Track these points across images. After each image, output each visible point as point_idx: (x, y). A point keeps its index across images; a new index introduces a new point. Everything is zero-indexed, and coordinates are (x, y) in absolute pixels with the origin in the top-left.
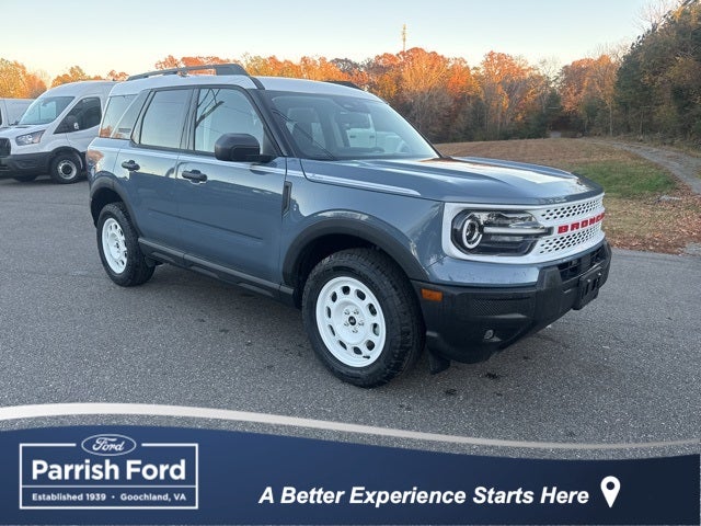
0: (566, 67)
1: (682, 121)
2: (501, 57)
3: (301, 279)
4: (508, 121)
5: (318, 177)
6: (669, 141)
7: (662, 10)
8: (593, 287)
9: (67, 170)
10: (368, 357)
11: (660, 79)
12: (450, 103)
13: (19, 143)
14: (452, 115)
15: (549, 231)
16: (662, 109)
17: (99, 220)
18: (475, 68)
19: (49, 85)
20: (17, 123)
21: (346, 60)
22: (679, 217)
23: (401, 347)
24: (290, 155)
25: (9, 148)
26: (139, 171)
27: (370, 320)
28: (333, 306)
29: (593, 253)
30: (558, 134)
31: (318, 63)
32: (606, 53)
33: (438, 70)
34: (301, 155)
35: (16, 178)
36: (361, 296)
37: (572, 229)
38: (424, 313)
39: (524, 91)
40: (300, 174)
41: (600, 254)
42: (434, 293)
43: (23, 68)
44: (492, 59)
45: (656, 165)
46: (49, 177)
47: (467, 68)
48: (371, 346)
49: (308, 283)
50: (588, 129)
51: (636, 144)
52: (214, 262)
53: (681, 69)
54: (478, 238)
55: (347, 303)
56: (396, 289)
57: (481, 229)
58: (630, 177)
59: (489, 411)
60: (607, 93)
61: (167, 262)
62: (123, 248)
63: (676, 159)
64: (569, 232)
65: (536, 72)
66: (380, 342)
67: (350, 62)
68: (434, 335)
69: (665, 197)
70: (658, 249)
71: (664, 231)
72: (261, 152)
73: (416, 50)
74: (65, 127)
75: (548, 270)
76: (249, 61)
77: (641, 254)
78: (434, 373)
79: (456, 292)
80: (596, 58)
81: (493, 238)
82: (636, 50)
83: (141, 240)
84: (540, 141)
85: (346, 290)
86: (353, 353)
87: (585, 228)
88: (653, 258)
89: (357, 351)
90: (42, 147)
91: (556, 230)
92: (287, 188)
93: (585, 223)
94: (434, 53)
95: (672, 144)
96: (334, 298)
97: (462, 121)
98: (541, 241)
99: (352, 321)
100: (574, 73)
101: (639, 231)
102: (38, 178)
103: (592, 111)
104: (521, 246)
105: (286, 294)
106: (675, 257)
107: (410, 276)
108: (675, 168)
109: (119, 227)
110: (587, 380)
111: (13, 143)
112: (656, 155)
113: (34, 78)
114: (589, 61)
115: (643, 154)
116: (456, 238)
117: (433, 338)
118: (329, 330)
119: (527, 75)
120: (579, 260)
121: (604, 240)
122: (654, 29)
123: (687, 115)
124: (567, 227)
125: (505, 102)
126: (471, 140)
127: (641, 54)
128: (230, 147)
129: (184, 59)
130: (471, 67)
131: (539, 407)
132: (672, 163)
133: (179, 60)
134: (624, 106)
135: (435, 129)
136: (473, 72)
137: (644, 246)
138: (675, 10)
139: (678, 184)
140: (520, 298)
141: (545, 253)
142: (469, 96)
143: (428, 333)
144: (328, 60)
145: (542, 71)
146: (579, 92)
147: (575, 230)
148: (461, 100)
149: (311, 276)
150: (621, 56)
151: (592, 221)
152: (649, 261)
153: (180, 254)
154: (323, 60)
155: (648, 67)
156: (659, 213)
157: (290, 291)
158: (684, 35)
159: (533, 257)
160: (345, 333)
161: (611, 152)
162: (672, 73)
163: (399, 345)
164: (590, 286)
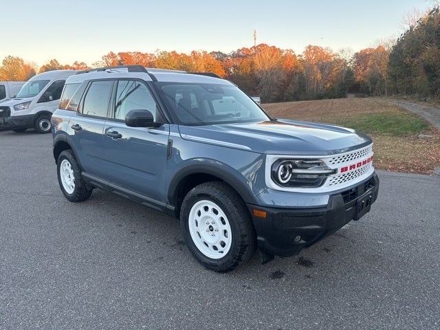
0: (357, 54)
1: (431, 86)
2: (316, 48)
3: (179, 200)
4: (321, 87)
5: (189, 137)
6: (424, 99)
7: (416, 17)
8: (367, 205)
9: (45, 125)
10: (222, 252)
11: (416, 60)
12: (283, 77)
13: (16, 109)
14: (286, 85)
15: (335, 171)
16: (419, 78)
17: (58, 160)
18: (299, 56)
19: (38, 71)
20: (15, 97)
21: (219, 53)
22: (431, 148)
23: (242, 245)
24: (173, 123)
25: (9, 112)
27: (221, 227)
28: (199, 219)
29: (366, 183)
30: (353, 95)
31: (202, 55)
32: (381, 45)
33: (277, 57)
34: (179, 123)
35: (14, 130)
36: (216, 212)
37: (351, 169)
38: (255, 225)
39: (331, 69)
40: (178, 135)
41: (372, 182)
42: (261, 212)
43: (22, 61)
44: (310, 50)
45: (415, 115)
46: (33, 129)
47: (295, 55)
48: (223, 245)
49: (183, 205)
50: (372, 92)
51: (402, 101)
52: (127, 188)
53: (429, 54)
54: (289, 177)
55: (207, 217)
56: (237, 207)
57: (291, 170)
58: (398, 122)
59: (301, 289)
60: (383, 70)
61: (99, 187)
62: (73, 178)
63: (428, 110)
64: (349, 171)
65: (338, 57)
66: (228, 241)
67: (221, 53)
68: (262, 239)
69: (421, 135)
70: (416, 172)
71: (420, 158)
72: (155, 121)
73: (262, 45)
74: (44, 99)
75: (334, 197)
76: (159, 54)
77: (405, 175)
78: (263, 263)
79: (276, 212)
80: (376, 47)
81: (299, 176)
82: (401, 43)
83: (83, 173)
84: (342, 100)
85: (206, 209)
86: (213, 250)
87: (360, 168)
88: (412, 178)
89: (215, 248)
90: (30, 112)
91: (339, 170)
92: (170, 143)
93: (359, 165)
94: (274, 47)
95: (425, 101)
96: (199, 214)
97: (292, 89)
98: (329, 178)
99: (211, 229)
100: (362, 57)
101: (404, 158)
102: (28, 130)
103: (374, 80)
104: (317, 181)
105: (170, 210)
106: (427, 177)
107: (245, 200)
108: (427, 116)
109: (70, 165)
110: (367, 266)
111: (12, 109)
112: (414, 108)
113: (29, 67)
114: (371, 49)
115: (407, 108)
116: (274, 176)
117: (261, 241)
118: (197, 235)
119: (332, 59)
120: (357, 188)
121: (374, 173)
122: (411, 30)
123: (434, 82)
124: (347, 168)
125: (319, 76)
126: (297, 100)
127: (404, 45)
128: (134, 118)
129: (119, 54)
130: (297, 55)
131: (334, 286)
132: (425, 113)
133: (117, 54)
134: (394, 77)
135: (275, 93)
136: (299, 58)
137: (407, 169)
138: (425, 17)
139: (430, 127)
140: (317, 215)
141: (333, 185)
142: (296, 73)
143: (258, 238)
144: (208, 53)
145: (342, 56)
146: (365, 69)
147: (353, 170)
148: (291, 75)
149: (184, 201)
150: (391, 46)
151: (364, 163)
152: (409, 180)
153: (106, 183)
154: (205, 52)
155: (408, 53)
156: (417, 146)
157: (173, 208)
158: (431, 33)
159: (325, 188)
160: (207, 237)
161: (386, 107)
162: (424, 56)
163: (240, 244)
164: (365, 205)
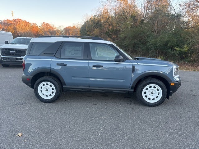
0: (65, 28)
2: (47, 24)
10: (156, 100)
11: (91, 33)
18: (40, 27)
26: (67, 66)
42: (173, 84)
44: (44, 24)
47: (37, 26)
48: (157, 97)
55: (151, 90)
66: (160, 96)
73: (18, 19)
89: (153, 99)
94: (25, 21)
96: (146, 89)
99: (152, 93)
100: (67, 30)
107: (168, 81)
114: (70, 27)
119: (55, 30)
148: (37, 35)
160: (150, 96)
